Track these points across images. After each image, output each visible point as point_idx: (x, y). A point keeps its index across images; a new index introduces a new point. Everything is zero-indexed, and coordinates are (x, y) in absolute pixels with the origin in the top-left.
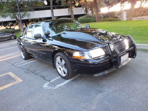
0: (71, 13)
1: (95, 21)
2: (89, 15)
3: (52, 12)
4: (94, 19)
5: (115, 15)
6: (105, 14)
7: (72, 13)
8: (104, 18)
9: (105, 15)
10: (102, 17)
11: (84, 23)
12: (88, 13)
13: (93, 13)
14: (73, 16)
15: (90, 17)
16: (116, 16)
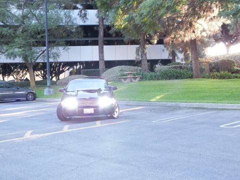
0: (142, 57)
1: (191, 77)
2: (178, 63)
3: (101, 52)
4: (189, 73)
5: (234, 66)
6: (214, 63)
7: (144, 58)
8: (211, 70)
9: (213, 65)
10: (207, 68)
11: (170, 79)
12: (176, 58)
13: (186, 58)
14: (146, 63)
15: (181, 68)
16: (236, 68)
